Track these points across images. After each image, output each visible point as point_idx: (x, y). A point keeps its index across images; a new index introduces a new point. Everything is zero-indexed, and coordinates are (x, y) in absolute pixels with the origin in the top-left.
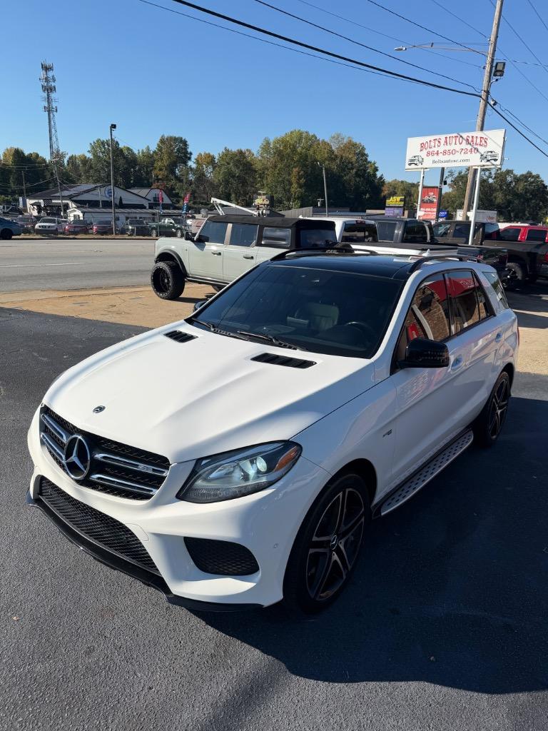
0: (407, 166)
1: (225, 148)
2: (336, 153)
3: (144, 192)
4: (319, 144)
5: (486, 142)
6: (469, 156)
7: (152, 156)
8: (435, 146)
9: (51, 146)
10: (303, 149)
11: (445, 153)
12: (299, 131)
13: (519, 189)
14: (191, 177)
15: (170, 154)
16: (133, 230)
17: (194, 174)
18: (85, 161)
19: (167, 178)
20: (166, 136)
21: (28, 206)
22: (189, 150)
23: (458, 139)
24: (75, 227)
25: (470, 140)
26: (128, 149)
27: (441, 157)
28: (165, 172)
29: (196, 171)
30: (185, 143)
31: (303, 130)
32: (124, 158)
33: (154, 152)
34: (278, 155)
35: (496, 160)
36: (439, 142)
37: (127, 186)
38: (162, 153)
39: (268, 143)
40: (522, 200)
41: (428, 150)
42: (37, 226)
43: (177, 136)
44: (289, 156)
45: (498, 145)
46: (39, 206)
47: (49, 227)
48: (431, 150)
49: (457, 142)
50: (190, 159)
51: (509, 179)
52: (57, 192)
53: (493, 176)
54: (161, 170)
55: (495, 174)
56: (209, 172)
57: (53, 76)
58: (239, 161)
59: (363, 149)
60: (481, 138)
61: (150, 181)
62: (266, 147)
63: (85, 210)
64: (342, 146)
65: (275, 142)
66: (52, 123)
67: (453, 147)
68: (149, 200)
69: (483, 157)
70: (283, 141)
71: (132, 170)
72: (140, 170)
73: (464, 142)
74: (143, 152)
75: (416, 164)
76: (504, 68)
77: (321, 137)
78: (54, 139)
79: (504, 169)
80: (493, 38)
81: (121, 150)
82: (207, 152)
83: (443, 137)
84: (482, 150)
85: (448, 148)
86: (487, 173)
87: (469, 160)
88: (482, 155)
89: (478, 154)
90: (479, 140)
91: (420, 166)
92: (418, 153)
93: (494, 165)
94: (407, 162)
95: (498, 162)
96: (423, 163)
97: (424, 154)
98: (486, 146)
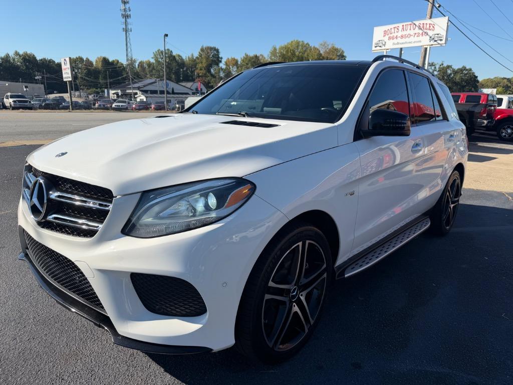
0: (374, 48)
1: (246, 54)
2: (323, 55)
3: (189, 85)
4: (311, 49)
5: (433, 27)
6: (420, 38)
7: (195, 60)
8: (394, 33)
9: (127, 55)
10: (300, 53)
11: (402, 37)
12: (297, 41)
13: (457, 79)
14: (222, 74)
15: (207, 58)
16: (179, 108)
17: (224, 72)
18: (149, 64)
19: (205, 76)
20: (205, 46)
21: (111, 95)
22: (220, 56)
23: (412, 27)
24: (139, 106)
25: (421, 26)
26: (179, 56)
27: (399, 40)
28: (203, 71)
29: (225, 70)
30: (217, 51)
31: (300, 40)
32: (176, 62)
33: (197, 58)
34: (282, 58)
36: (398, 29)
37: (178, 81)
38: (202, 58)
39: (275, 49)
40: (459, 87)
42: (113, 106)
43: (212, 46)
44: (290, 58)
45: (443, 29)
46: (117, 94)
47: (122, 106)
48: (391, 35)
49: (412, 29)
50: (221, 62)
51: (449, 72)
52: (129, 84)
53: (438, 69)
54: (201, 69)
55: (439, 68)
56: (234, 71)
57: (129, 8)
58: (254, 62)
59: (343, 52)
60: (430, 24)
61: (194, 77)
62: (274, 52)
63: (147, 95)
64: (327, 50)
65: (280, 49)
66: (128, 39)
67: (408, 32)
68: (192, 90)
69: (431, 39)
70: (287, 48)
71: (182, 70)
72: (187, 70)
73: (417, 28)
74: (189, 58)
75: (380, 47)
77: (312, 45)
78: (129, 50)
79: (445, 65)
81: (174, 57)
82: (233, 57)
83: (400, 25)
84: (431, 33)
85: (404, 33)
86: (433, 68)
87: (420, 41)
88: (430, 37)
89: (427, 36)
90: (428, 26)
91: (383, 48)
92: (382, 38)
93: (439, 44)
94: (374, 45)
95: (443, 42)
96: (386, 46)
97: (386, 39)
98: (433, 30)
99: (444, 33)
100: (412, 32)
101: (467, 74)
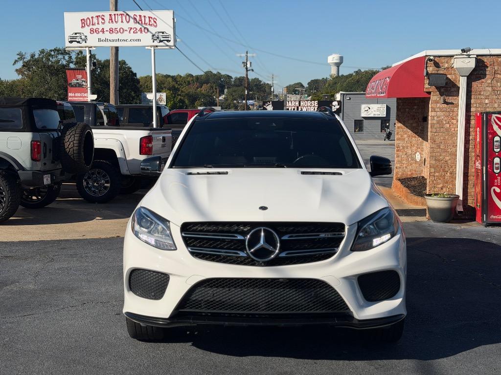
0: (68, 44)
5: (155, 22)
6: (138, 35)
8: (98, 23)
11: (111, 31)
23: (124, 18)
25: (138, 18)
27: (107, 35)
35: (168, 41)
36: (103, 19)
41: (91, 27)
45: (170, 26)
48: (94, 27)
49: (124, 21)
60: (149, 17)
67: (118, 25)
69: (154, 37)
73: (132, 20)
75: (79, 42)
83: (106, 14)
84: (153, 30)
85: (114, 26)
87: (139, 40)
88: (153, 35)
89: (149, 33)
90: (147, 20)
91: (83, 44)
92: (80, 30)
93: (167, 46)
94: (67, 40)
95: (171, 43)
96: (87, 41)
97: (86, 31)
98: (156, 26)
99: (170, 32)
100: (126, 26)
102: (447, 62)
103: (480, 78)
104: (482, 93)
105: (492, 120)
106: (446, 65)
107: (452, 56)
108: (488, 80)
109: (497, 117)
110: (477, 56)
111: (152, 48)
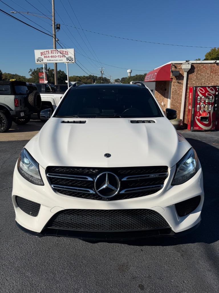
0: (36, 62)
5: (68, 53)
6: (62, 58)
11: (52, 57)
23: (56, 52)
25: (61, 52)
27: (50, 58)
35: (73, 60)
36: (48, 52)
41: (44, 55)
45: (73, 55)
48: (46, 55)
49: (56, 53)
67: (54, 55)
69: (67, 59)
73: (59, 53)
75: (40, 61)
76: (60, 26)
80: (53, 14)
83: (50, 50)
84: (67, 56)
85: (53, 55)
87: (62, 60)
88: (67, 58)
89: (65, 58)
90: (65, 52)
91: (42, 62)
92: (40, 56)
93: (72, 62)
94: (36, 60)
95: (74, 61)
97: (43, 57)
98: (68, 55)
99: (73, 57)
100: (57, 55)
101: (62, 74)
102: (180, 66)
103: (192, 73)
104: (192, 79)
105: (198, 90)
106: (179, 67)
107: (181, 64)
108: (195, 73)
109: (200, 89)
110: (192, 63)
111: (67, 63)
